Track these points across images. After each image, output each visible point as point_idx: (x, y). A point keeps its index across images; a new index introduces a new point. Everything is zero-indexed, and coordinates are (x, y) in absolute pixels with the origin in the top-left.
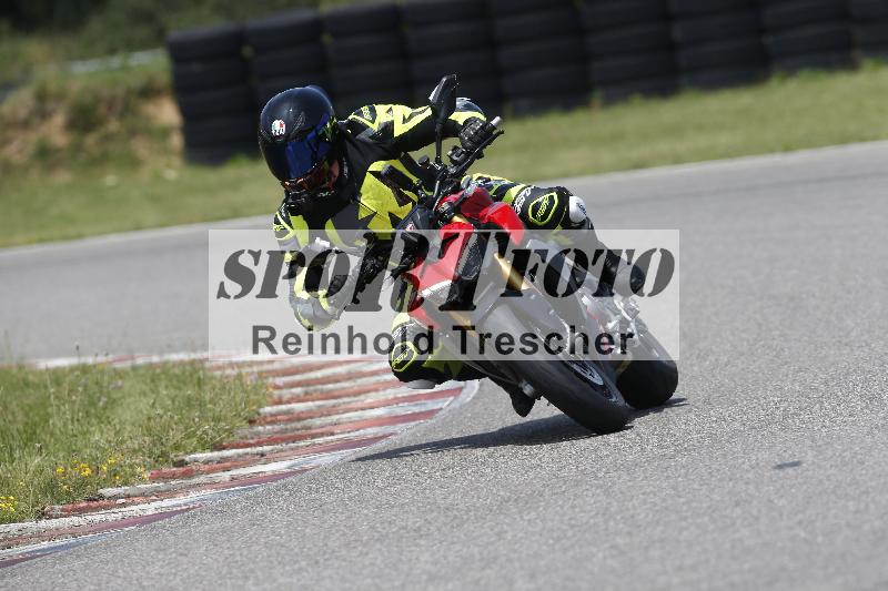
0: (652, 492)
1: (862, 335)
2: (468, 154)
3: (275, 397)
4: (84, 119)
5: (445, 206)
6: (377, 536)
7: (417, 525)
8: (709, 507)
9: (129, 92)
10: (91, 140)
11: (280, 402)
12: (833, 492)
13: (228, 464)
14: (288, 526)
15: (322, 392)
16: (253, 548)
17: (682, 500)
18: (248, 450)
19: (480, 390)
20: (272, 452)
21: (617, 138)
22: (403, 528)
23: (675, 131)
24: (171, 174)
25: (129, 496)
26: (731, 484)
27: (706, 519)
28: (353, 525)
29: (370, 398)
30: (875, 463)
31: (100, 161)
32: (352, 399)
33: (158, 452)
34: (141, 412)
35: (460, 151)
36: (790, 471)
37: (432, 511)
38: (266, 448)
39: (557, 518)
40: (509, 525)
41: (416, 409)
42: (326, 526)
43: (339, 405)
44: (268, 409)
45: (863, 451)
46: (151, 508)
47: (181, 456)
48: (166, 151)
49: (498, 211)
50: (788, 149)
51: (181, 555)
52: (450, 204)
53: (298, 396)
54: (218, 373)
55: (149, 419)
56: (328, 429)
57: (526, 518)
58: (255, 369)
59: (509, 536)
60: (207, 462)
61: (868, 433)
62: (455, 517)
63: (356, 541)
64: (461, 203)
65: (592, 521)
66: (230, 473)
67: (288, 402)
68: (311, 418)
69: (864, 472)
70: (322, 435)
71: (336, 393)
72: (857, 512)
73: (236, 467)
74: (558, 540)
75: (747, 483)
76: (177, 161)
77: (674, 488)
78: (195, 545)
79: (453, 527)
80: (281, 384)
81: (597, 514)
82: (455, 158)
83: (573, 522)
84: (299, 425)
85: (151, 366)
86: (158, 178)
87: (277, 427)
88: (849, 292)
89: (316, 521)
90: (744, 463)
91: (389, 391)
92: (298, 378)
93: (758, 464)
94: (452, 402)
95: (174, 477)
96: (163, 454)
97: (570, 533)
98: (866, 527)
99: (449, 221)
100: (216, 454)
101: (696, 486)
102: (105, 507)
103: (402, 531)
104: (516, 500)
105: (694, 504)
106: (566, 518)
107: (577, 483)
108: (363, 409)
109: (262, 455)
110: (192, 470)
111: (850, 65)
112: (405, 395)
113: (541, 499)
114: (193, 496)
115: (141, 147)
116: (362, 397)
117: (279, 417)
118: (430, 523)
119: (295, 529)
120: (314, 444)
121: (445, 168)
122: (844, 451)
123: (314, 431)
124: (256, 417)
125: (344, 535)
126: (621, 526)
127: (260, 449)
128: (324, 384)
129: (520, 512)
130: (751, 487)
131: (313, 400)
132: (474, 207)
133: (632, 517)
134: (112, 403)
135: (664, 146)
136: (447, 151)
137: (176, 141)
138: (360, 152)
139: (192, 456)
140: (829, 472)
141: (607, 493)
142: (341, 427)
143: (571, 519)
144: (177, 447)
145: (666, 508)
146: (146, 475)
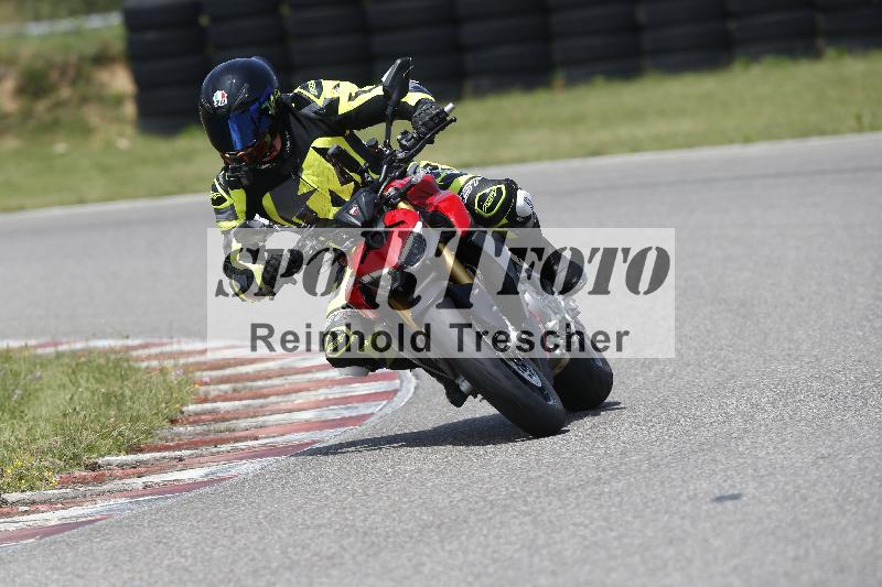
0: (581, 524)
1: (813, 349)
2: (419, 139)
3: (201, 394)
4: (34, 85)
5: (391, 191)
6: (288, 562)
7: (332, 551)
8: (641, 545)
9: (82, 59)
10: (41, 107)
11: (205, 400)
12: (773, 533)
13: (143, 470)
14: (196, 545)
15: (251, 389)
16: (155, 572)
17: (614, 534)
18: (166, 454)
19: (414, 393)
20: (190, 456)
21: (577, 120)
22: (317, 554)
23: (636, 115)
24: (123, 143)
25: (34, 503)
26: (666, 517)
27: (637, 559)
28: (264, 550)
29: (299, 399)
30: (819, 500)
31: (51, 127)
32: (280, 399)
33: (70, 454)
34: (58, 408)
35: (410, 137)
36: (729, 504)
37: (349, 536)
38: (185, 453)
39: (480, 550)
40: (428, 556)
41: (346, 414)
42: (235, 548)
43: (267, 406)
44: (192, 408)
45: (807, 485)
46: (53, 518)
47: (94, 458)
48: (119, 120)
49: (444, 201)
50: (747, 140)
51: (78, 576)
52: (396, 189)
53: (226, 393)
54: (144, 365)
55: (65, 415)
56: (253, 432)
57: (447, 548)
58: (182, 361)
59: (426, 570)
60: (121, 466)
61: (814, 463)
62: (373, 544)
63: (265, 568)
64: (408, 190)
65: (516, 556)
66: (144, 479)
67: (214, 400)
68: (237, 419)
69: (806, 510)
70: (246, 439)
71: (265, 391)
72: (796, 558)
73: (151, 473)
74: (478, 576)
75: (683, 518)
76: (130, 130)
77: (606, 519)
78: (94, 565)
79: (368, 556)
80: (207, 380)
81: (523, 546)
82: (404, 142)
83: (496, 555)
84: (223, 426)
85: (74, 354)
86: (109, 146)
87: (199, 429)
88: (802, 299)
89: (225, 542)
90: (681, 493)
91: (321, 391)
92: (228, 372)
93: (696, 495)
94: (385, 406)
95: (84, 481)
96: (75, 457)
97: (491, 570)
98: (805, 578)
99: (394, 207)
100: (131, 458)
101: (629, 518)
102: (8, 515)
103: (316, 558)
104: (439, 527)
105: (625, 540)
106: (490, 550)
107: (506, 508)
108: (290, 411)
109: (181, 460)
110: (103, 475)
111: (813, 53)
112: (337, 396)
113: (465, 526)
114: (101, 505)
115: (93, 115)
116: (293, 396)
117: (203, 417)
118: (345, 550)
119: (203, 550)
120: (236, 449)
121: (393, 153)
122: (786, 483)
123: (237, 434)
124: (179, 416)
125: (253, 560)
126: (546, 563)
127: (178, 453)
128: (254, 380)
129: (441, 541)
130: (687, 522)
131: (240, 400)
132: (420, 194)
133: (559, 552)
134: (28, 396)
135: (624, 132)
136: (396, 135)
137: (130, 109)
138: (304, 127)
139: (106, 458)
140: (769, 509)
141: (535, 522)
142: (268, 430)
143: (494, 552)
144: (90, 449)
145: (596, 543)
146: (55, 479)
